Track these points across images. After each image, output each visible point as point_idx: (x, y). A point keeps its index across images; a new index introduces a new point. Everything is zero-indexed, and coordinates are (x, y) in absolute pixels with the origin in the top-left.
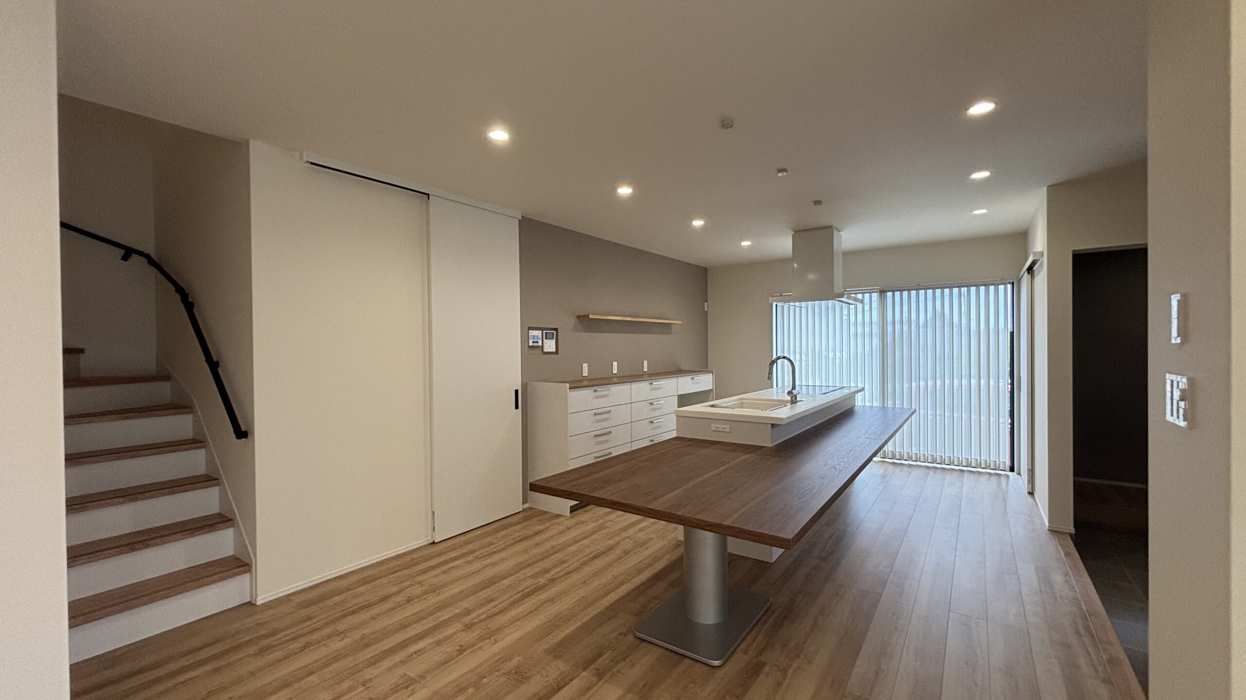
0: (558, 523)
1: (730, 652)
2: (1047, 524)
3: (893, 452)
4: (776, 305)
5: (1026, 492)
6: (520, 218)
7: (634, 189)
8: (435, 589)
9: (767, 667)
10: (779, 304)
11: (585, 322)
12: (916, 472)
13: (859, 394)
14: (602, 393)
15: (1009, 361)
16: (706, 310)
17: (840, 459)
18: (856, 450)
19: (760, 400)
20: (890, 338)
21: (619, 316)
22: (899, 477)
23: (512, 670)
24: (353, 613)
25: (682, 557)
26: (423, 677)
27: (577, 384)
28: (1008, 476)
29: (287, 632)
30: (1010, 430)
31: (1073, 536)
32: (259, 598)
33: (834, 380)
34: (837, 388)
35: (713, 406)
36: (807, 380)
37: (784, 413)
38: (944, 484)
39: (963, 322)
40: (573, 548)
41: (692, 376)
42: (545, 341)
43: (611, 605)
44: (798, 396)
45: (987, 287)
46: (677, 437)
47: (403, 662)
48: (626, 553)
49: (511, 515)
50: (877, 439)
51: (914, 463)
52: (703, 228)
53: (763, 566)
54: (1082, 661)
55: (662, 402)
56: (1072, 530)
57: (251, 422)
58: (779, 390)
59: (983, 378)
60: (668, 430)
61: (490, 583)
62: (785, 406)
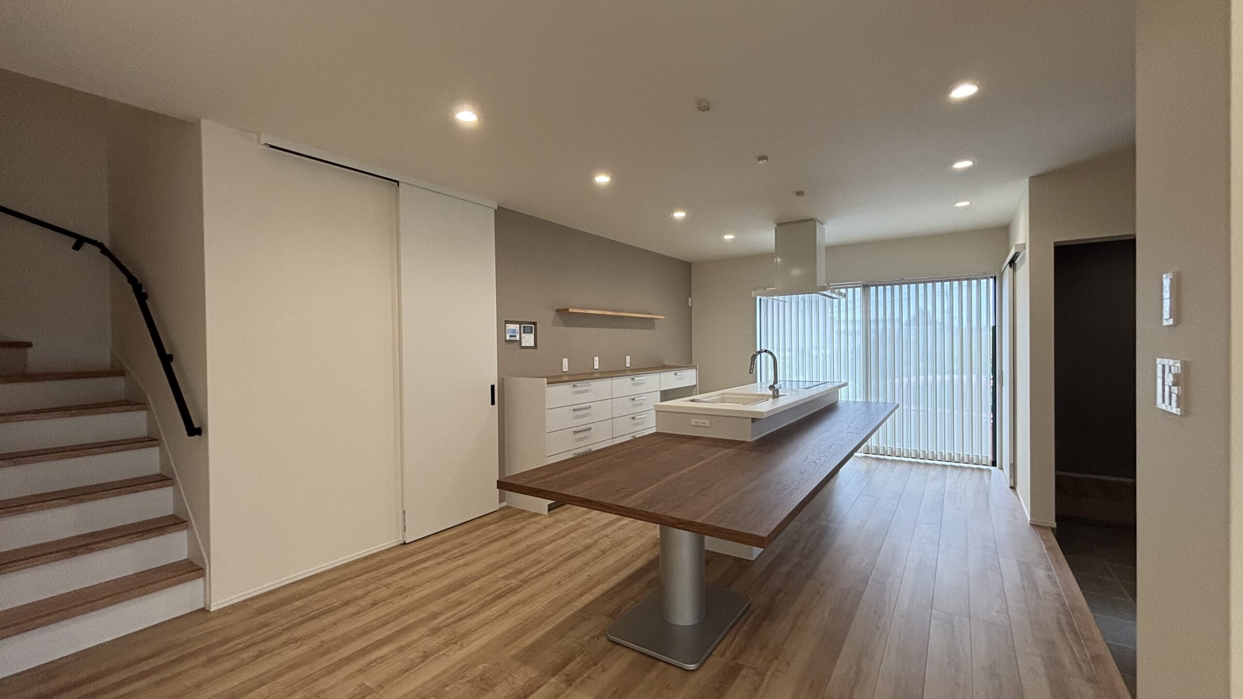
0: (534, 522)
1: (706, 655)
2: (1029, 518)
3: (877, 447)
4: (760, 299)
5: (1008, 486)
6: (496, 208)
7: (612, 178)
8: (403, 592)
9: (744, 670)
10: (763, 298)
11: (565, 316)
12: (899, 468)
13: (842, 389)
14: (580, 389)
15: (991, 357)
16: (690, 305)
17: (822, 453)
18: (837, 445)
19: (742, 395)
20: (873, 336)
21: (600, 310)
22: (882, 473)
23: (477, 678)
24: (314, 618)
25: (657, 558)
26: (381, 686)
27: (555, 380)
28: (990, 471)
29: (239, 641)
30: (992, 425)
31: (1054, 530)
32: (213, 604)
33: (818, 375)
34: (820, 383)
35: (693, 401)
36: (791, 375)
37: (765, 407)
38: (927, 478)
39: (946, 320)
40: (549, 548)
41: (676, 372)
42: (523, 335)
43: (586, 607)
44: (780, 390)
45: (970, 281)
46: (656, 433)
47: (361, 671)
48: (604, 552)
49: (487, 514)
50: (860, 433)
51: (897, 458)
52: (685, 221)
53: (742, 564)
54: (1066, 660)
55: (645, 397)
56: (1054, 525)
57: (204, 419)
58: (761, 387)
59: (966, 374)
60: (649, 426)
61: (462, 584)
62: (767, 400)
